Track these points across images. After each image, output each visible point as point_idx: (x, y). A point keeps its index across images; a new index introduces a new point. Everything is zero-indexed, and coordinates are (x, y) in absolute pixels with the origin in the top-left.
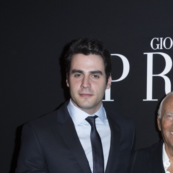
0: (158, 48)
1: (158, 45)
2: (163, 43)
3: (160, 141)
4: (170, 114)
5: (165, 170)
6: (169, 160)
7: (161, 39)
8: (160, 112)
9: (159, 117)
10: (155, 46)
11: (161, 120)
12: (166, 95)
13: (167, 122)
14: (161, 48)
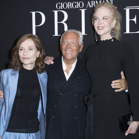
0: (60, 8)
1: (60, 7)
2: (62, 6)
3: (60, 56)
4: (65, 42)
5: (64, 71)
6: (66, 66)
7: (62, 3)
8: (61, 41)
9: (61, 43)
10: (58, 7)
11: (61, 45)
12: (64, 32)
13: (64, 46)
14: (62, 8)
